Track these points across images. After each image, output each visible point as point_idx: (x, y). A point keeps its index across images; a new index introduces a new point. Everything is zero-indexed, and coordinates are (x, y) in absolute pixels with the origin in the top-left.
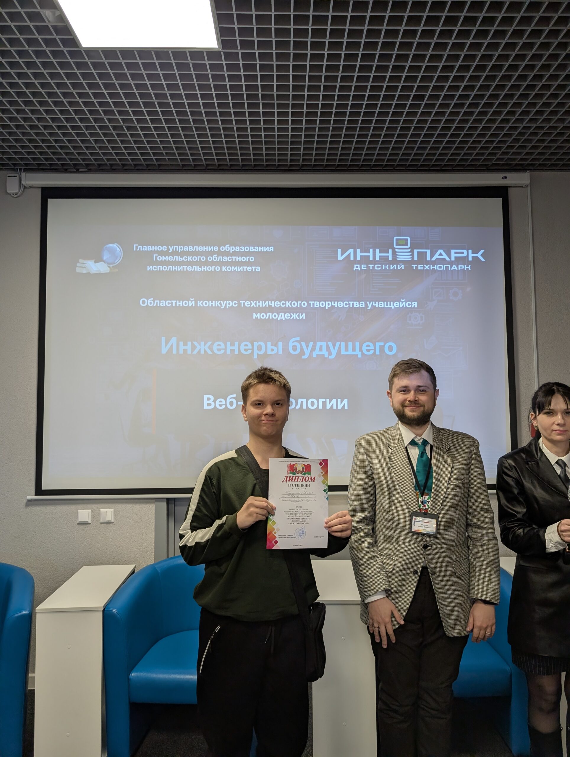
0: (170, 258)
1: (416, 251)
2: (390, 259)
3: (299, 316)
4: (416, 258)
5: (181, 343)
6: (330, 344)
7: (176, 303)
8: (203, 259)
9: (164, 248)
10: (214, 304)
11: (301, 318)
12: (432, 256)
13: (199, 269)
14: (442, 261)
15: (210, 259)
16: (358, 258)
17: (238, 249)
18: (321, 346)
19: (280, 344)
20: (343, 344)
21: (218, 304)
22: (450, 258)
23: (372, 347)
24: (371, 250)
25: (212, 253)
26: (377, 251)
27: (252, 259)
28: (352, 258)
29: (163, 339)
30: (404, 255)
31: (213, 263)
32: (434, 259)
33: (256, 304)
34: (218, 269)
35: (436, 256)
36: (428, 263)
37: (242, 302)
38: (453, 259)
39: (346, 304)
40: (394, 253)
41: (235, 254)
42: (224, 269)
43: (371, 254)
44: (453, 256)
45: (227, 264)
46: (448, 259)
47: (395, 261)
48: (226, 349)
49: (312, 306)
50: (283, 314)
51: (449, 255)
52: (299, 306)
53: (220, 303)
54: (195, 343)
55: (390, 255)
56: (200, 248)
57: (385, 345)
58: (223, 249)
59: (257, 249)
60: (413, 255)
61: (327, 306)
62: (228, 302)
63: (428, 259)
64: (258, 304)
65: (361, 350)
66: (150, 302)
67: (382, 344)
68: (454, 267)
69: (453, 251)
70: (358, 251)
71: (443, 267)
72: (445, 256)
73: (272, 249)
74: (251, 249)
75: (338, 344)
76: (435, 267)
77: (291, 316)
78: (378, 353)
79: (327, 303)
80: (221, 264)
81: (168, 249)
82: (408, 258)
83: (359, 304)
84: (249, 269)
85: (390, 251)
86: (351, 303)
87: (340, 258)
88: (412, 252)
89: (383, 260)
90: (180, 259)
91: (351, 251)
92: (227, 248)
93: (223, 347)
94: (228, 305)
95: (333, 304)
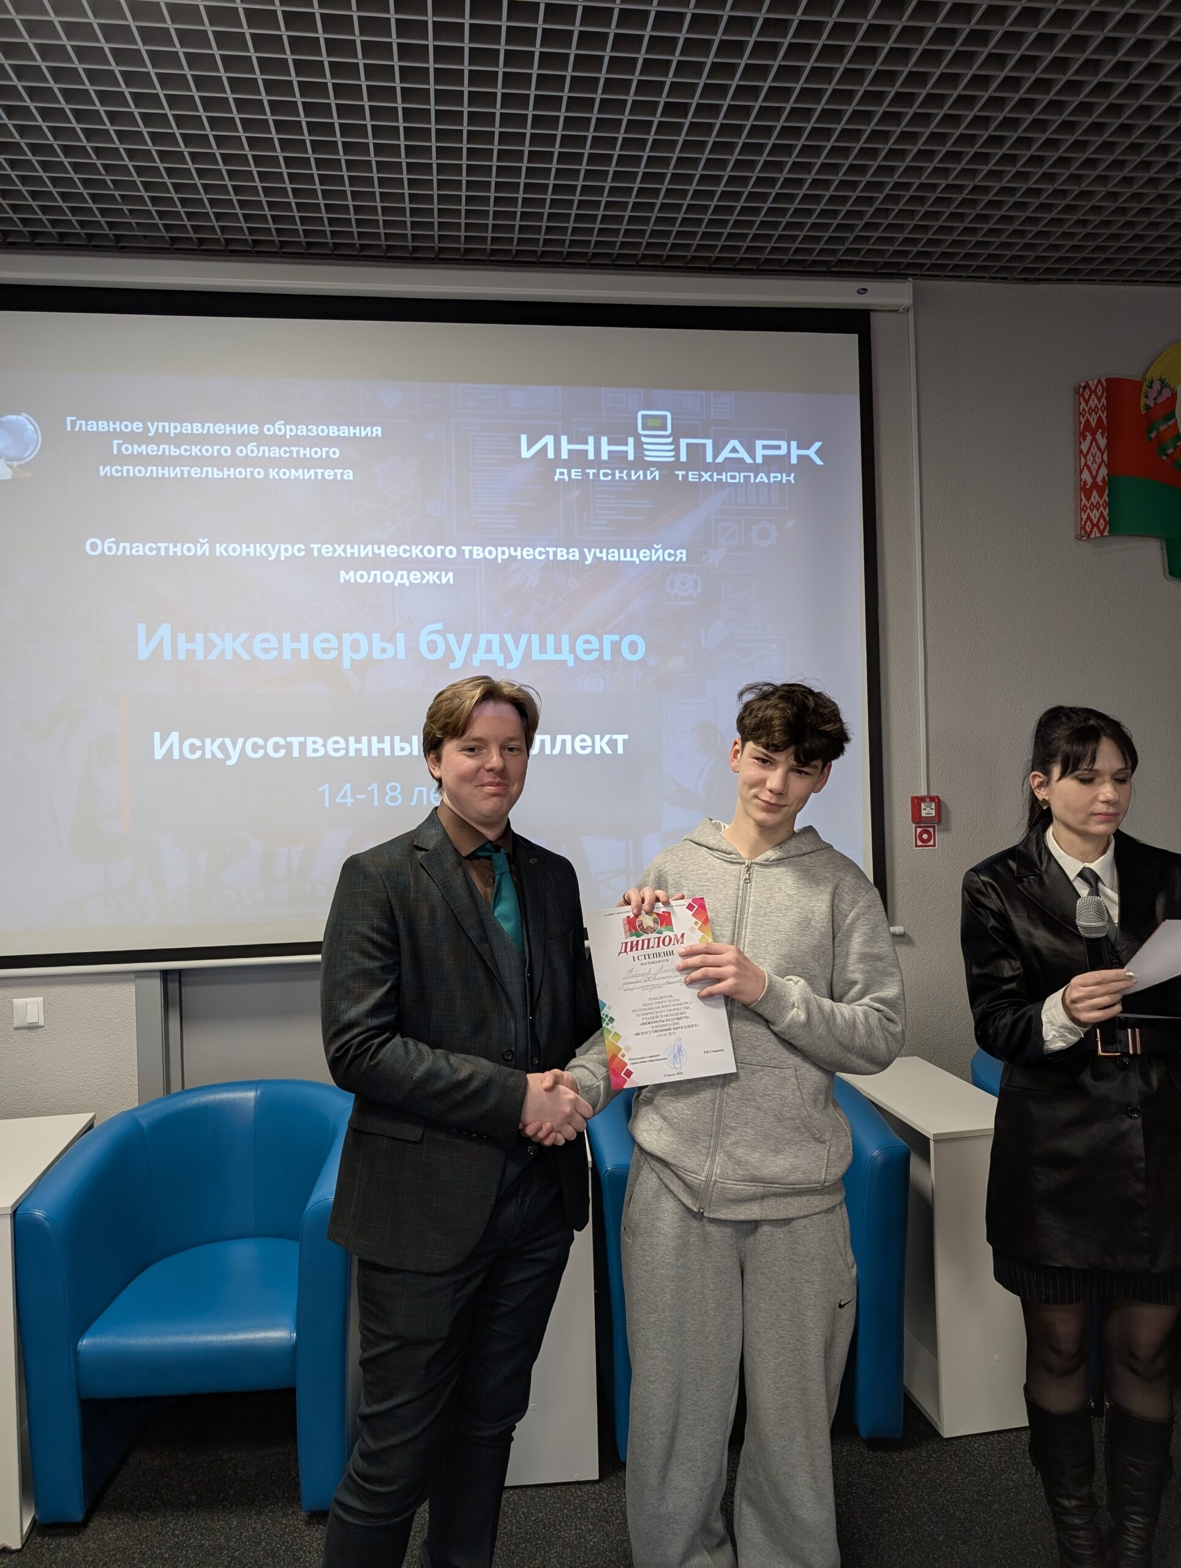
0: (152, 449)
1: (683, 442)
2: (631, 457)
3: (439, 577)
4: (683, 458)
5: (181, 637)
6: (508, 638)
7: (167, 549)
8: (226, 451)
9: (138, 427)
10: (251, 550)
11: (444, 581)
12: (716, 455)
13: (217, 474)
14: (735, 464)
15: (242, 451)
16: (564, 455)
17: (302, 430)
18: (489, 643)
19: (401, 637)
20: (535, 638)
21: (260, 550)
22: (753, 457)
23: (595, 644)
24: (591, 439)
25: (245, 439)
26: (604, 440)
27: (335, 453)
28: (551, 455)
29: (142, 628)
30: (659, 450)
31: (247, 462)
32: (720, 460)
33: (345, 550)
34: (259, 473)
35: (725, 454)
36: (707, 467)
37: (315, 547)
38: (759, 460)
39: (540, 553)
40: (639, 446)
41: (296, 441)
42: (272, 473)
43: (590, 447)
44: (760, 453)
45: (279, 463)
46: (749, 460)
47: (641, 463)
48: (280, 648)
49: (467, 556)
50: (405, 573)
51: (752, 452)
52: (439, 556)
53: (266, 549)
54: (213, 636)
55: (630, 448)
56: (219, 428)
57: (621, 639)
58: (269, 430)
59: (345, 431)
60: (677, 450)
61: (500, 556)
62: (283, 547)
63: (709, 458)
64: (349, 551)
65: (572, 650)
66: (108, 546)
67: (616, 638)
68: (762, 477)
69: (759, 444)
70: (564, 439)
71: (740, 477)
72: (743, 454)
73: (378, 431)
74: (333, 431)
75: (524, 638)
76: (724, 477)
77: (423, 577)
78: (607, 656)
79: (500, 549)
80: (266, 463)
81: (146, 429)
82: (667, 456)
83: (568, 553)
84: (329, 474)
85: (631, 440)
86: (551, 550)
87: (526, 454)
88: (676, 443)
89: (618, 460)
90: (174, 451)
91: (549, 439)
92: (278, 428)
93: (274, 643)
94: (283, 553)
95: (513, 553)
